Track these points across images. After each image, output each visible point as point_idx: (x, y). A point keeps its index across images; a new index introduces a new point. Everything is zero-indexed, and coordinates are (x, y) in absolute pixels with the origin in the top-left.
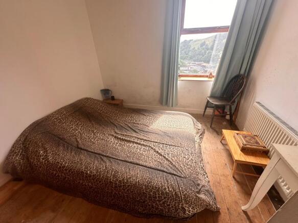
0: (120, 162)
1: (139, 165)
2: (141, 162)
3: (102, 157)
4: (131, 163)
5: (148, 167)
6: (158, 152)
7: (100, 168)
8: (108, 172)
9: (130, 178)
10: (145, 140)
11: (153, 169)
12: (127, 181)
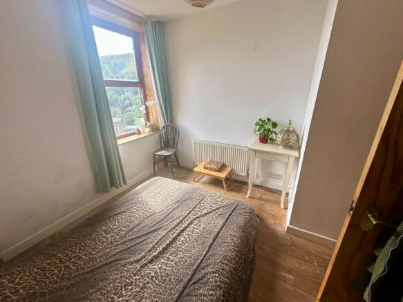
0: (210, 253)
1: (219, 232)
2: (217, 230)
3: (193, 281)
4: (214, 240)
5: (224, 224)
6: (205, 214)
7: (216, 282)
8: (223, 270)
9: (235, 243)
10: (181, 221)
11: (226, 221)
12: (237, 247)
